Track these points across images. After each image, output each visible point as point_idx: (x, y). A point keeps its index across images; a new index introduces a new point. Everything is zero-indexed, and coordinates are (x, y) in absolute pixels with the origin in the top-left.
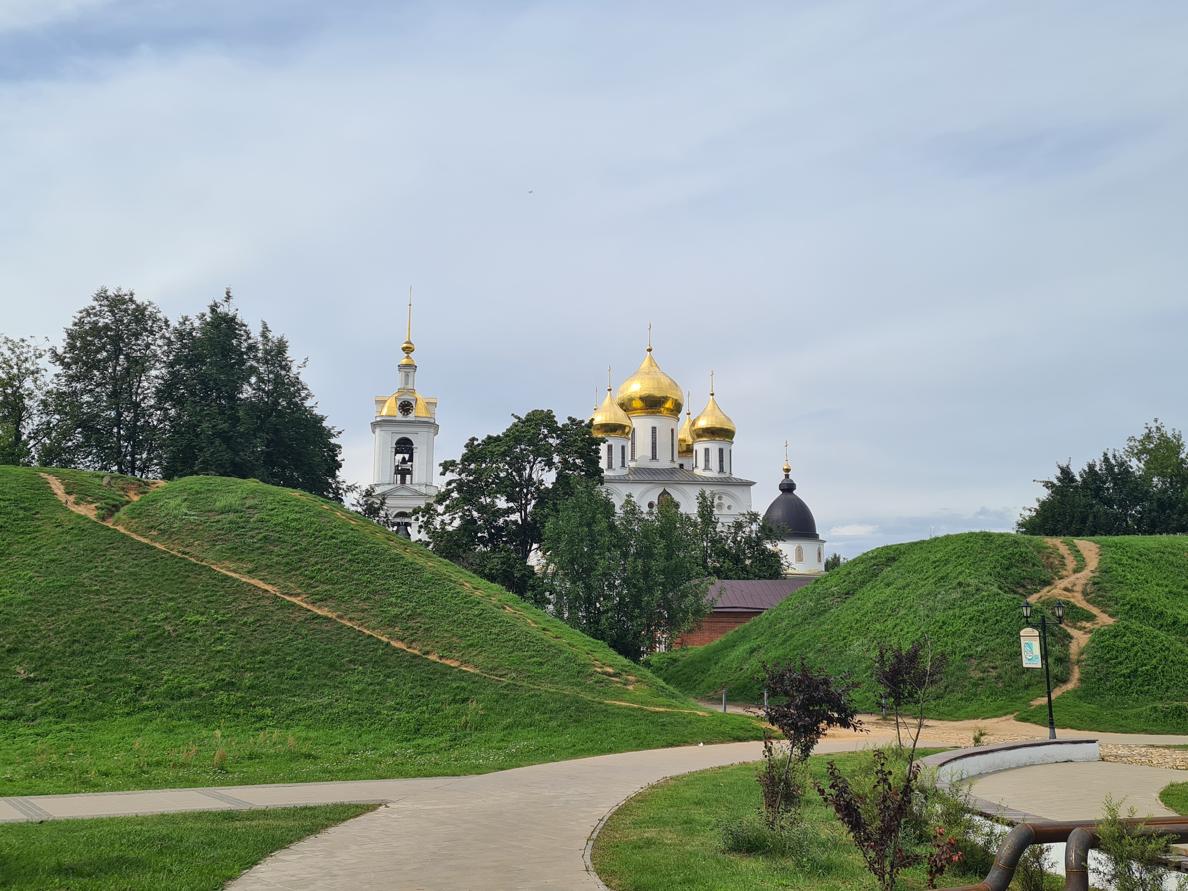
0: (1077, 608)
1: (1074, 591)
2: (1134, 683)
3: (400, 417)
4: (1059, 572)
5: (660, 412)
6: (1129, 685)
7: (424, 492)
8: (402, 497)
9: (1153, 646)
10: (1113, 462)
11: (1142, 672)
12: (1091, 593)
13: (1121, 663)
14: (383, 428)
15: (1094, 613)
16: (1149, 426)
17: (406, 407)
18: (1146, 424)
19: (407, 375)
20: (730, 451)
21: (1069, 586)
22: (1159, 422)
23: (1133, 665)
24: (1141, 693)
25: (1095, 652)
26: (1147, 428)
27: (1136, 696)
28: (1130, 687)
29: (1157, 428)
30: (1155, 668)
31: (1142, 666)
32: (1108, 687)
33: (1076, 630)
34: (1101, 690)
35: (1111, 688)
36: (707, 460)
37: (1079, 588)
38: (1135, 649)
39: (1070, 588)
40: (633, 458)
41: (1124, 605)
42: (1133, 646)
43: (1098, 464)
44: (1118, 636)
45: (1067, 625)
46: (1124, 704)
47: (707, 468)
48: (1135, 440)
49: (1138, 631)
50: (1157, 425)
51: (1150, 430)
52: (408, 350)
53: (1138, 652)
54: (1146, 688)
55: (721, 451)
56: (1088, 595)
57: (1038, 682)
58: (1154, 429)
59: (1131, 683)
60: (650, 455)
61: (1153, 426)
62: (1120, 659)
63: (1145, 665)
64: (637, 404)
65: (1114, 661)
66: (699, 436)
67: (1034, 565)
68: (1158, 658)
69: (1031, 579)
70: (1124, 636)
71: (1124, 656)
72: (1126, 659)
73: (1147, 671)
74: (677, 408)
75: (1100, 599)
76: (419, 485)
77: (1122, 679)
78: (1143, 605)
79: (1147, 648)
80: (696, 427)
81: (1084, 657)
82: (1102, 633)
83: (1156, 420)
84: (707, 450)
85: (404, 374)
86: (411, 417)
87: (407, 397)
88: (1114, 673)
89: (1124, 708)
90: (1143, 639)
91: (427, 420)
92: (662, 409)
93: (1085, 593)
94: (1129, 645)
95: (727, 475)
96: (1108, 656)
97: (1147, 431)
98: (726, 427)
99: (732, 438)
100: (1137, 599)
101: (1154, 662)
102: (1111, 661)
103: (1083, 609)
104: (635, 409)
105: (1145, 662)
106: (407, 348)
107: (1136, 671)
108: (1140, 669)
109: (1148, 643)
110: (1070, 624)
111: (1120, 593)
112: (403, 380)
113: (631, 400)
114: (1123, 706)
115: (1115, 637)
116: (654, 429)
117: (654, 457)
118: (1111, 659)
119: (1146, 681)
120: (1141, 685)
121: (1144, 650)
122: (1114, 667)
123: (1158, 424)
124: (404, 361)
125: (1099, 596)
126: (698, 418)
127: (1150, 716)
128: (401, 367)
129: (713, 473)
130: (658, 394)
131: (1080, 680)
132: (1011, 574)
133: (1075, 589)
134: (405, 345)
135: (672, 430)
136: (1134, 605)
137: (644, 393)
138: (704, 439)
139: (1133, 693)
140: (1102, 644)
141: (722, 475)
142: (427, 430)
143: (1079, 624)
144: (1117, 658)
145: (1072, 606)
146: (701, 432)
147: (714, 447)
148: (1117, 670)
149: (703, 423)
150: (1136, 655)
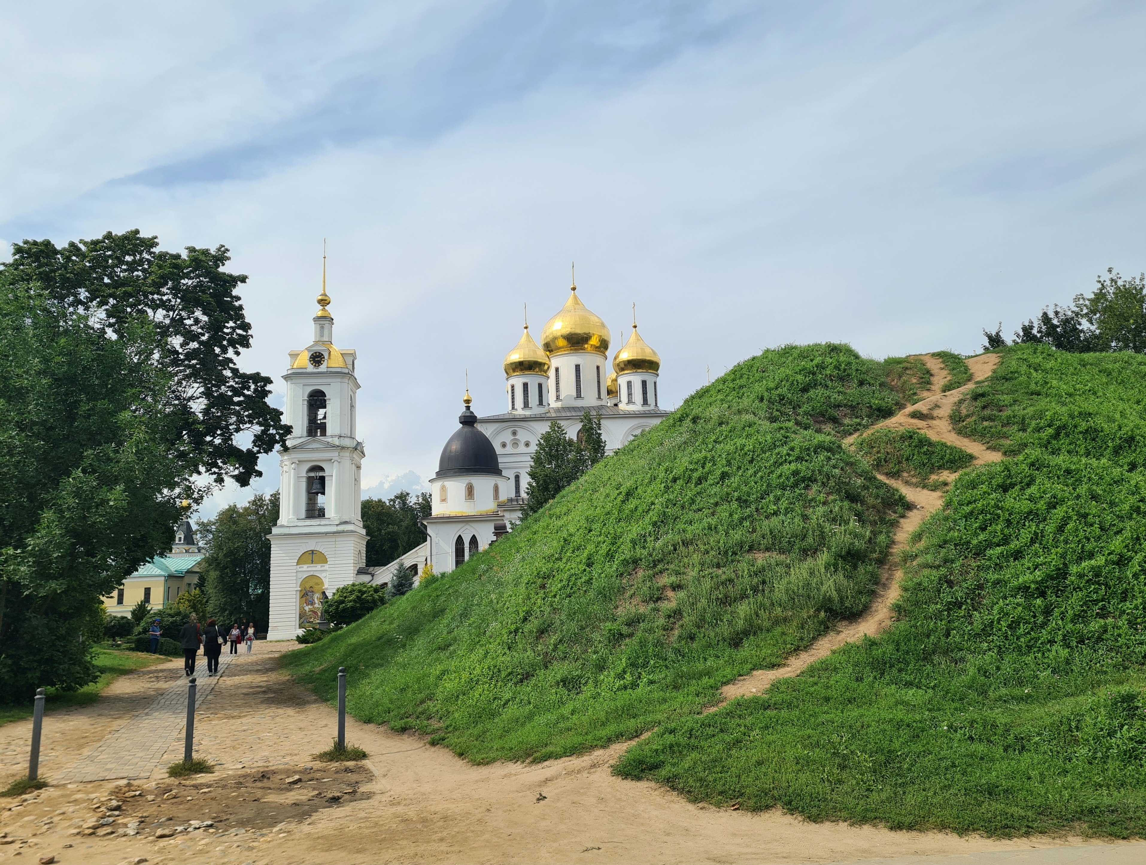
0: (930, 444)
1: (933, 418)
2: (1056, 612)
3: (311, 368)
4: (915, 394)
5: (584, 349)
6: (1041, 619)
7: (337, 444)
8: (314, 450)
9: (1112, 504)
10: (1055, 322)
11: (1081, 576)
12: (968, 416)
13: (1018, 555)
14: (294, 381)
15: (969, 451)
16: (1102, 280)
17: (317, 358)
18: (1099, 277)
19: (322, 328)
20: (655, 383)
21: (925, 411)
22: (1114, 272)
23: (1053, 559)
24: (1081, 641)
25: (950, 529)
26: (1100, 282)
27: (1064, 653)
28: (1043, 625)
29: (1112, 280)
30: (1122, 562)
31: (1080, 559)
32: (978, 625)
33: (925, 492)
34: (955, 637)
35: (987, 631)
36: (630, 394)
37: (945, 411)
38: (1059, 512)
39: (925, 412)
40: (558, 398)
41: (1038, 429)
42: (1052, 506)
43: (1036, 325)
44: (1012, 485)
45: (907, 483)
46: (1020, 683)
47: (630, 401)
48: (1084, 299)
49: (1068, 472)
50: (1111, 276)
51: (1102, 285)
52: (324, 302)
53: (1065, 520)
54: (1095, 625)
55: (644, 383)
56: (961, 419)
57: (777, 622)
58: (1108, 283)
59: (1047, 612)
60: (574, 393)
61: (1106, 277)
62: (1014, 545)
63: (1091, 555)
64: (562, 343)
65: (999, 550)
66: (622, 369)
67: (861, 383)
68: (1127, 534)
69: (851, 406)
70: (1029, 485)
71: (1025, 535)
72: (1033, 541)
73: (1097, 572)
74: (603, 346)
75: (986, 424)
76: (332, 436)
77: (1020, 600)
78: (1083, 426)
79: (1093, 508)
80: (618, 361)
81: (922, 545)
82: (973, 481)
83: (1110, 270)
84: (629, 384)
85: (318, 326)
86: (323, 368)
87: (319, 348)
88: (997, 582)
89: (1021, 699)
90: (1083, 489)
91: (339, 370)
92: (586, 346)
93: (956, 419)
94: (1041, 505)
95: (652, 407)
96: (981, 537)
97: (1100, 286)
98: (648, 358)
99: (657, 370)
100: (1072, 416)
101: (1117, 544)
102: (989, 552)
103: (944, 445)
104: (559, 348)
105: (1089, 547)
106: (322, 300)
107: (1062, 573)
108: (1074, 569)
109: (1094, 497)
110: (914, 480)
111: (1032, 408)
112: (318, 332)
113: (555, 339)
114: (1017, 692)
115: (1005, 488)
116: (578, 367)
117: (579, 395)
118: (990, 545)
119: (1096, 602)
120: (1080, 617)
121: (1085, 516)
122: (999, 567)
123: (1113, 275)
124: (320, 314)
125: (984, 419)
126: (619, 352)
127: (1111, 734)
128: (317, 319)
129: (637, 407)
130: (579, 331)
131: (898, 609)
132: (810, 399)
133: (935, 413)
134: (320, 298)
135: (598, 368)
136: (1065, 427)
137: (566, 331)
138: (626, 372)
139: (1052, 642)
140: (967, 509)
141: (646, 408)
142: (339, 380)
143: (934, 477)
144: (1006, 541)
145: (920, 441)
146: (622, 366)
147: (636, 379)
148: (1007, 574)
149: (625, 356)
150: (1061, 529)
